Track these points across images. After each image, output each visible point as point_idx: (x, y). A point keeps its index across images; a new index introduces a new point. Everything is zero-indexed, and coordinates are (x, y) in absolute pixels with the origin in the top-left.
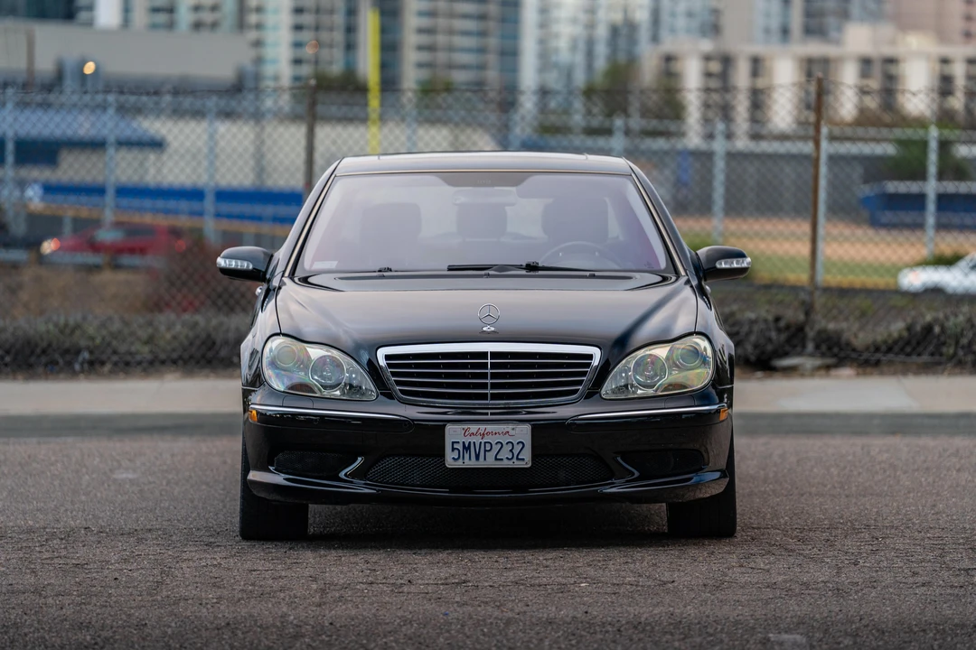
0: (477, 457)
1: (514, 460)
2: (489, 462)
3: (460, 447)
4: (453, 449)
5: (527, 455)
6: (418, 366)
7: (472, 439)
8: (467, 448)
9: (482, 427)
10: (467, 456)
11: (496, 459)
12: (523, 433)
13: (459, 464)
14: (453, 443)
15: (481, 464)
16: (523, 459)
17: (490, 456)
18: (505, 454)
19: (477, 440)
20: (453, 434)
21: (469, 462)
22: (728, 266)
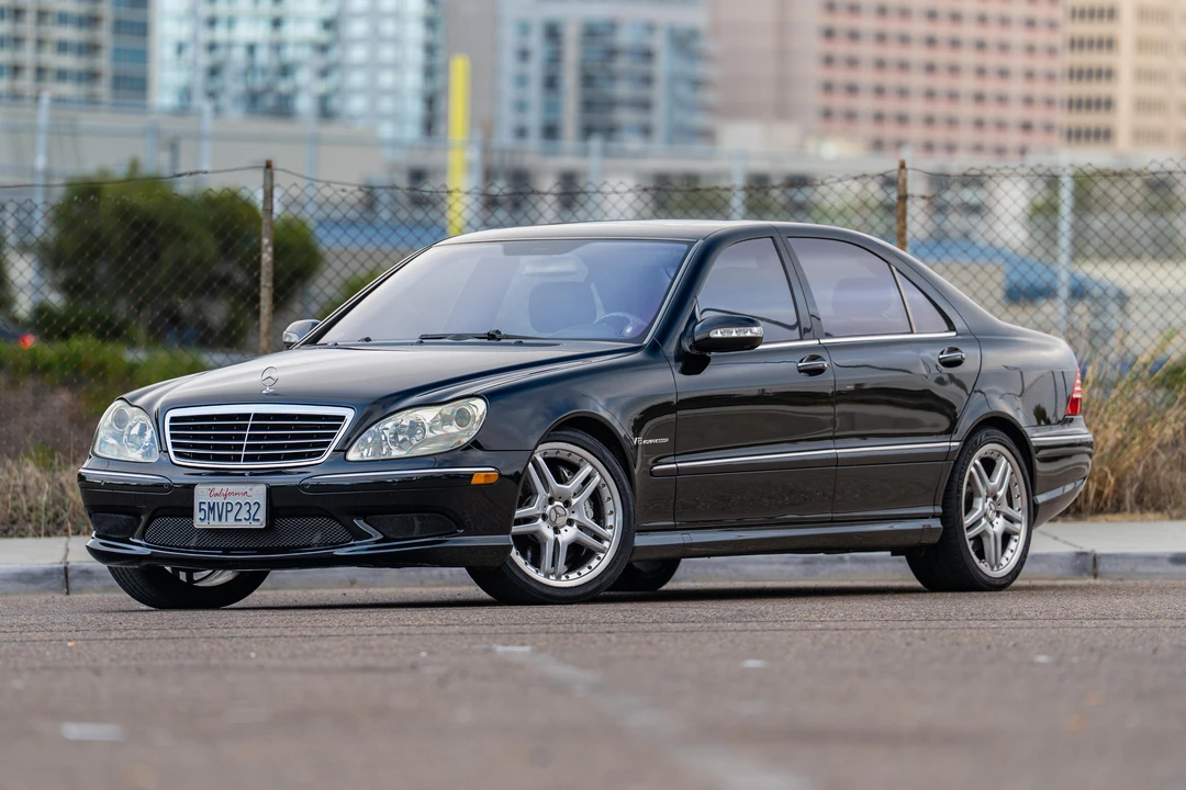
0: (220, 519)
1: (251, 521)
2: (229, 523)
3: (205, 507)
4: (201, 510)
5: (262, 515)
6: (195, 428)
7: (216, 500)
8: (211, 509)
9: (225, 487)
10: (211, 516)
11: (236, 520)
12: (258, 493)
13: (205, 525)
14: (201, 503)
15: (223, 525)
16: (258, 520)
17: (231, 516)
18: (243, 515)
19: (220, 500)
20: (202, 494)
21: (215, 524)
22: (726, 335)
